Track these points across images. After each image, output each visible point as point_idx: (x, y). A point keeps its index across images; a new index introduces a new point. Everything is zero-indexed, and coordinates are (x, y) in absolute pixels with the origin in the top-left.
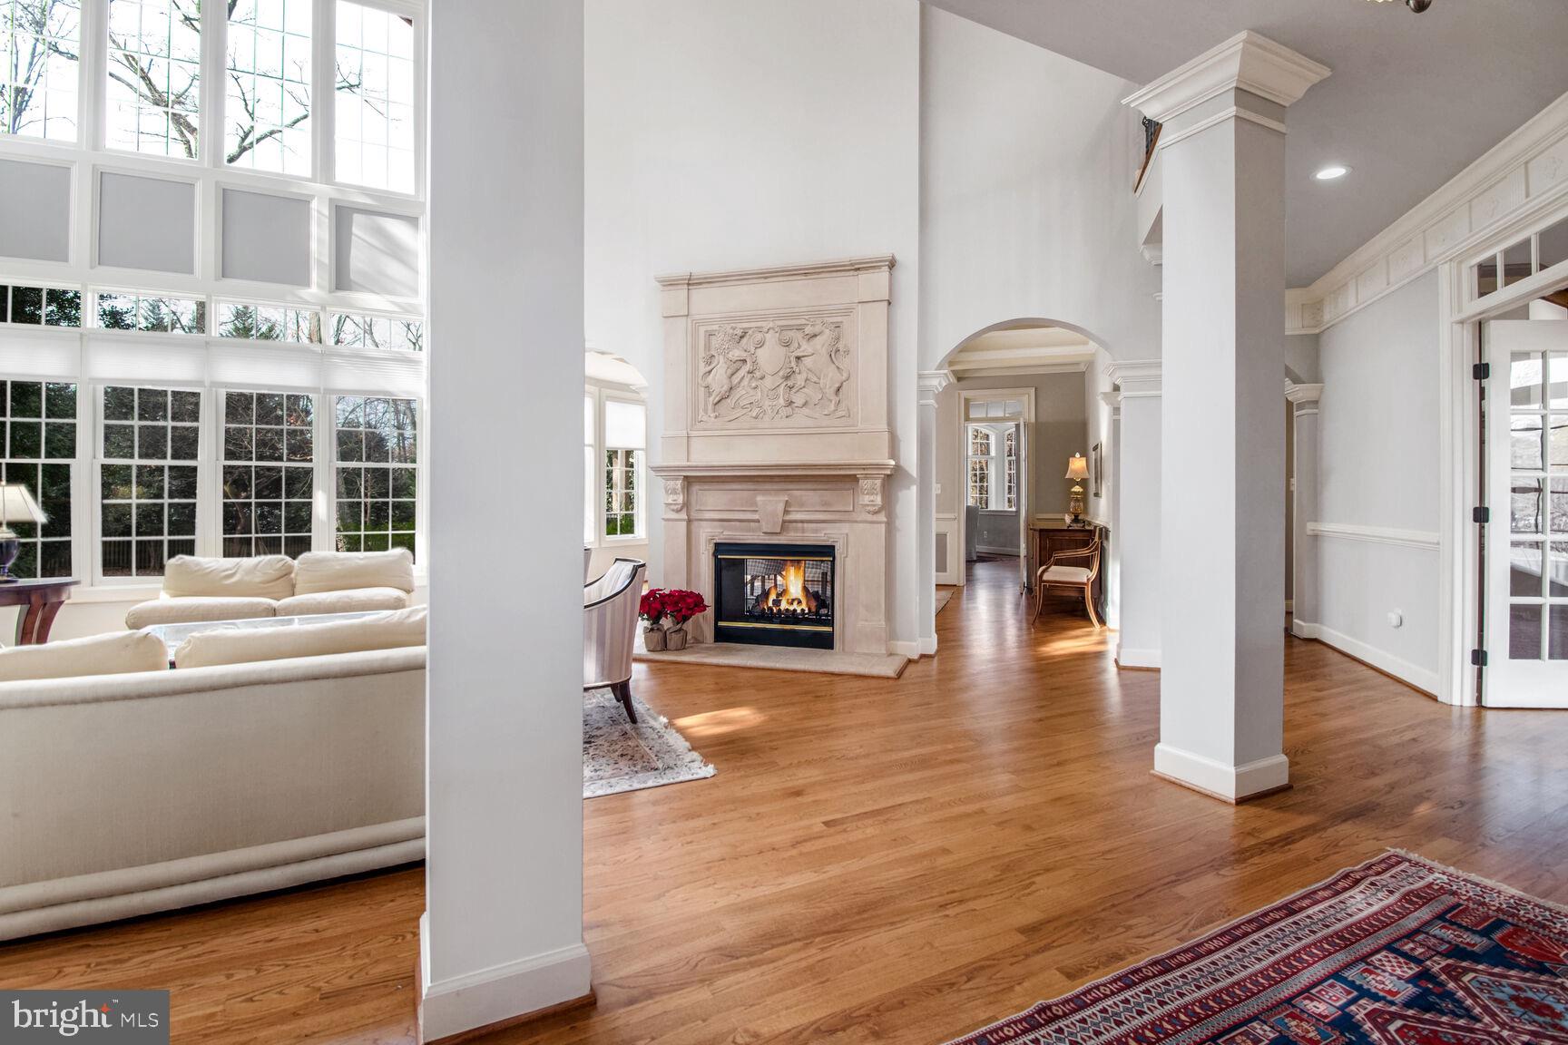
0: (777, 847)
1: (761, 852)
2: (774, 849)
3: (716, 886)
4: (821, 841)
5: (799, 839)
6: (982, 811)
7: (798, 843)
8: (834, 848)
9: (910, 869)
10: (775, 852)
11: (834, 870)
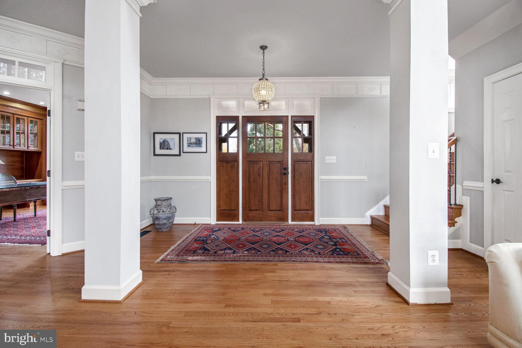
0: (328, 315)
1: (335, 314)
2: (329, 314)
3: (356, 305)
4: (307, 312)
5: (316, 316)
6: (227, 306)
7: (317, 314)
8: (304, 307)
9: (284, 292)
10: (329, 313)
11: (310, 299)
